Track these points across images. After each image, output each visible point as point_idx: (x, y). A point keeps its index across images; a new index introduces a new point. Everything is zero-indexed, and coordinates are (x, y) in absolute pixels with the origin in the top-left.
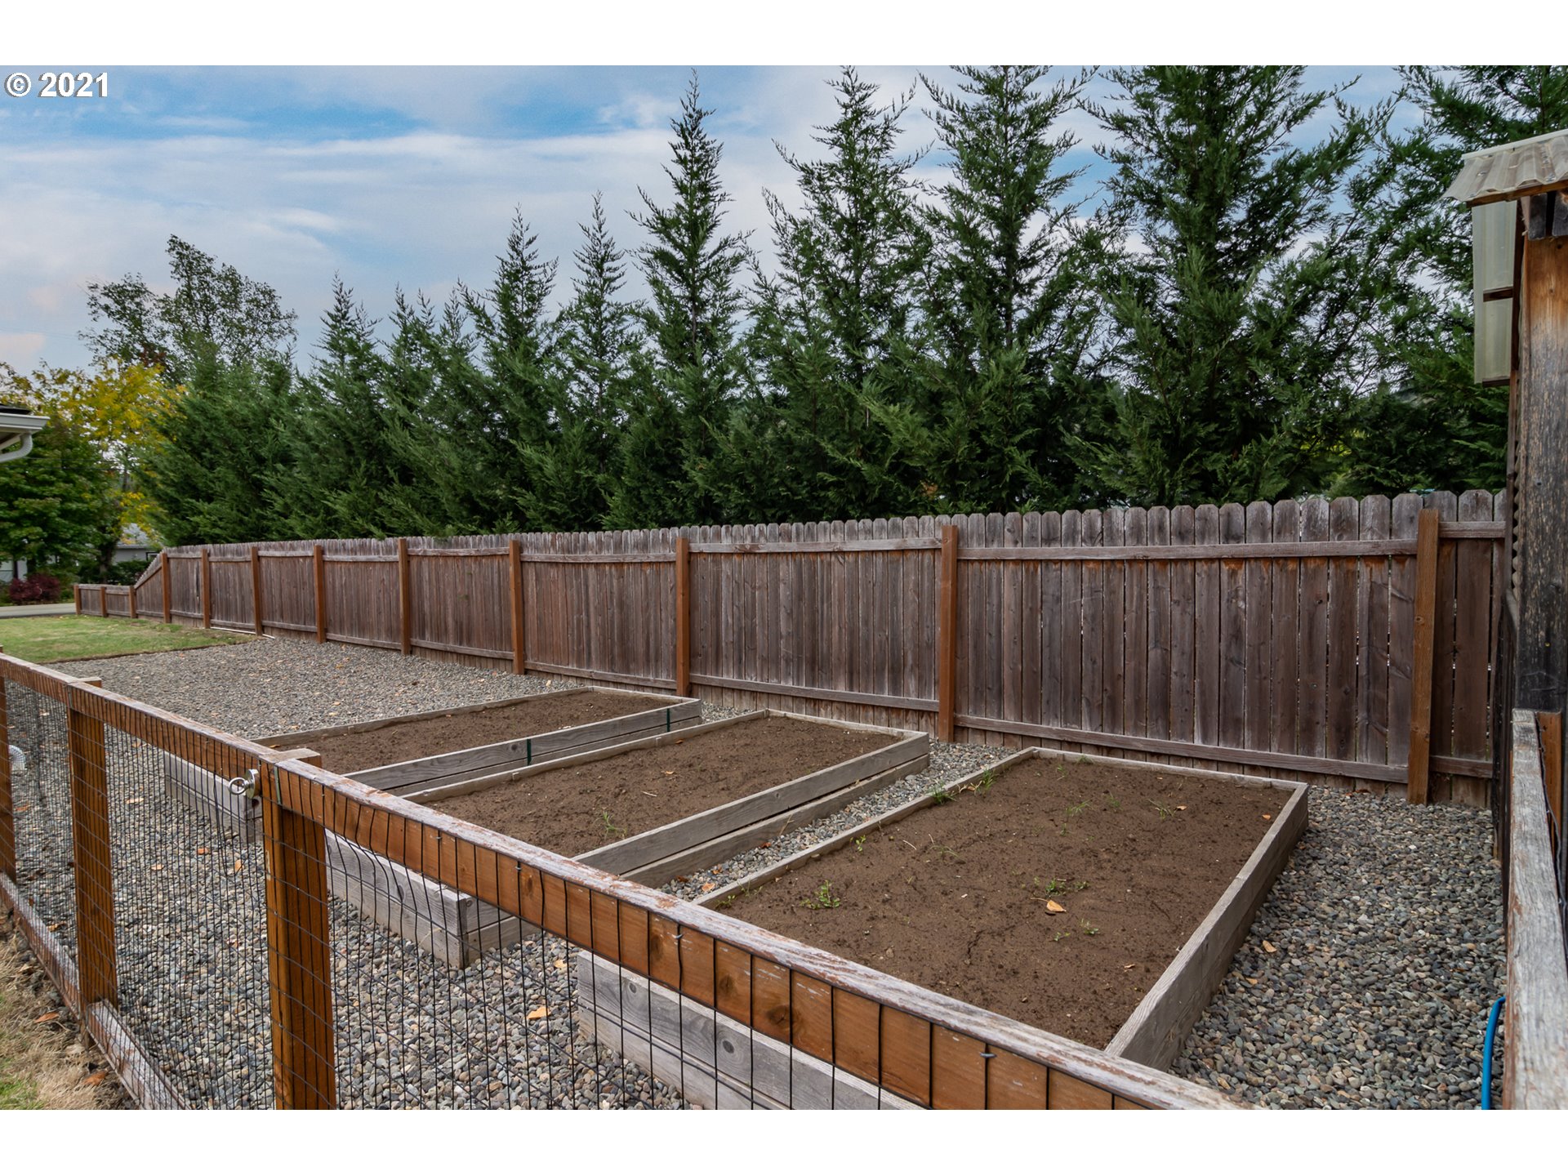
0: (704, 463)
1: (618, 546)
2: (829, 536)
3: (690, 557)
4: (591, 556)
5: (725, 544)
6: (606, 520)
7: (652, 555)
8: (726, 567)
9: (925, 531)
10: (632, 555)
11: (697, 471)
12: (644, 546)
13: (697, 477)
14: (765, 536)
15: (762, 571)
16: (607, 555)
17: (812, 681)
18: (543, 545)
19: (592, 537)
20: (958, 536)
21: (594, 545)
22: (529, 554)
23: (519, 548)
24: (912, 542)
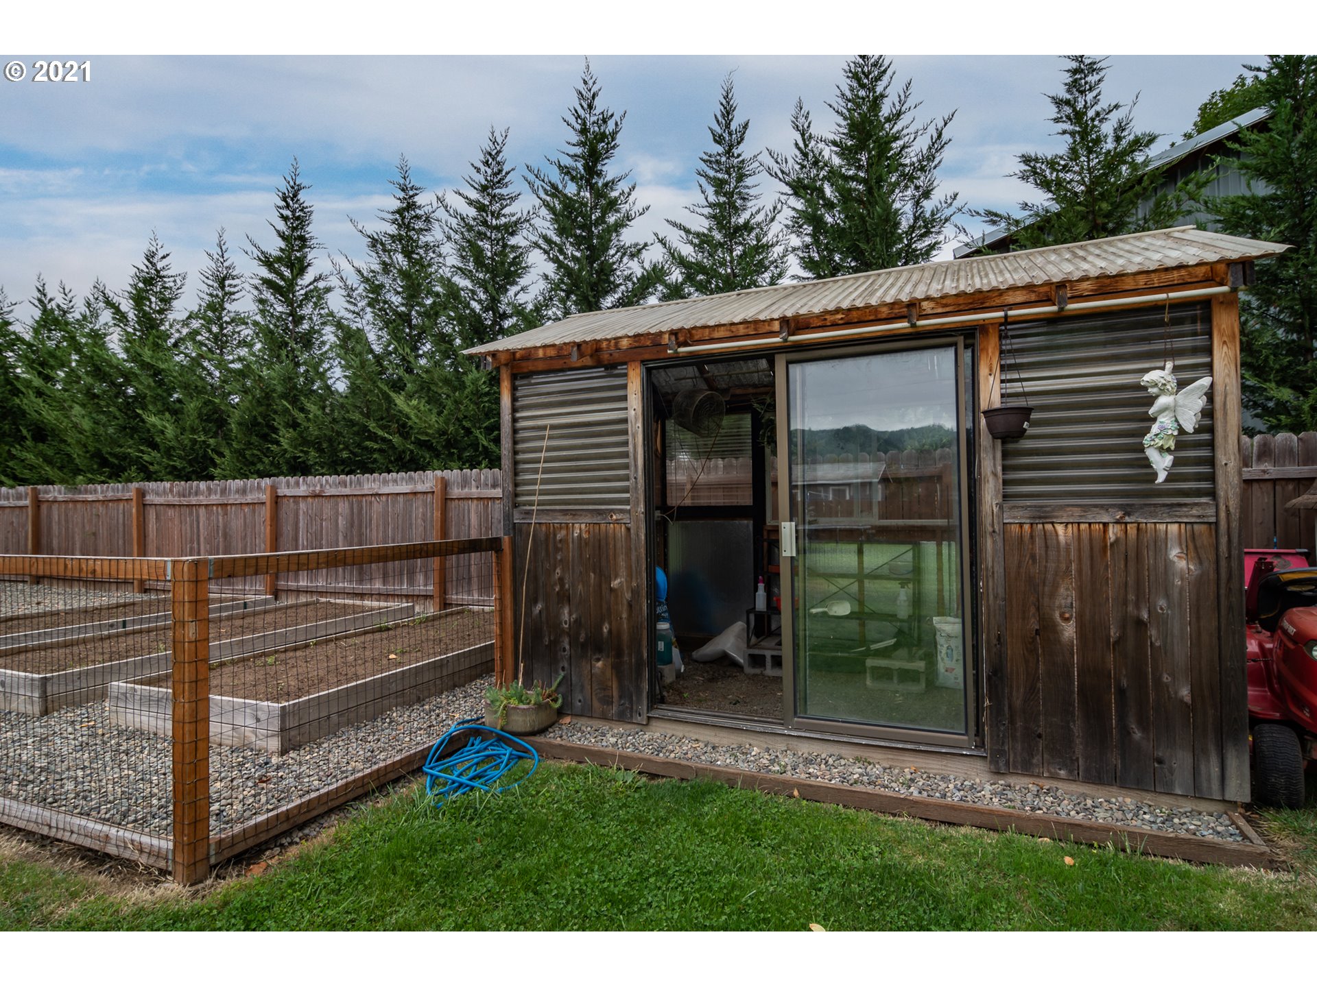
0: (291, 433)
1: (224, 491)
2: (371, 484)
3: (277, 500)
4: (202, 499)
5: (302, 490)
6: (216, 472)
7: (249, 498)
8: (302, 506)
9: (427, 480)
10: (234, 498)
11: (286, 437)
12: (243, 491)
13: (285, 443)
14: (329, 484)
15: (327, 507)
16: (215, 498)
17: (361, 581)
18: (161, 492)
19: (203, 485)
20: (445, 484)
21: (204, 491)
22: (150, 498)
23: (142, 494)
24: (420, 488)
